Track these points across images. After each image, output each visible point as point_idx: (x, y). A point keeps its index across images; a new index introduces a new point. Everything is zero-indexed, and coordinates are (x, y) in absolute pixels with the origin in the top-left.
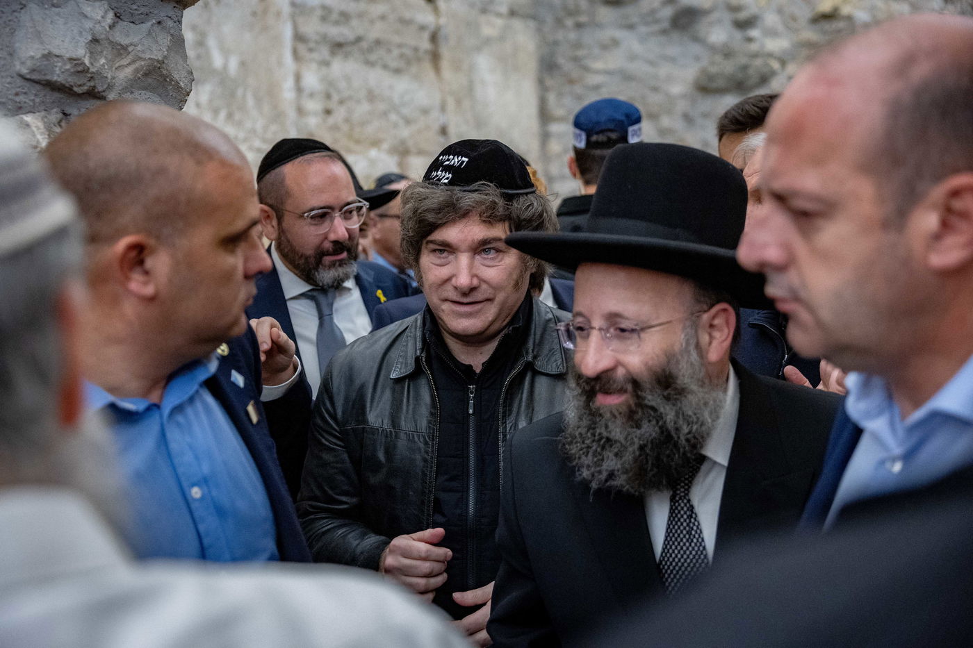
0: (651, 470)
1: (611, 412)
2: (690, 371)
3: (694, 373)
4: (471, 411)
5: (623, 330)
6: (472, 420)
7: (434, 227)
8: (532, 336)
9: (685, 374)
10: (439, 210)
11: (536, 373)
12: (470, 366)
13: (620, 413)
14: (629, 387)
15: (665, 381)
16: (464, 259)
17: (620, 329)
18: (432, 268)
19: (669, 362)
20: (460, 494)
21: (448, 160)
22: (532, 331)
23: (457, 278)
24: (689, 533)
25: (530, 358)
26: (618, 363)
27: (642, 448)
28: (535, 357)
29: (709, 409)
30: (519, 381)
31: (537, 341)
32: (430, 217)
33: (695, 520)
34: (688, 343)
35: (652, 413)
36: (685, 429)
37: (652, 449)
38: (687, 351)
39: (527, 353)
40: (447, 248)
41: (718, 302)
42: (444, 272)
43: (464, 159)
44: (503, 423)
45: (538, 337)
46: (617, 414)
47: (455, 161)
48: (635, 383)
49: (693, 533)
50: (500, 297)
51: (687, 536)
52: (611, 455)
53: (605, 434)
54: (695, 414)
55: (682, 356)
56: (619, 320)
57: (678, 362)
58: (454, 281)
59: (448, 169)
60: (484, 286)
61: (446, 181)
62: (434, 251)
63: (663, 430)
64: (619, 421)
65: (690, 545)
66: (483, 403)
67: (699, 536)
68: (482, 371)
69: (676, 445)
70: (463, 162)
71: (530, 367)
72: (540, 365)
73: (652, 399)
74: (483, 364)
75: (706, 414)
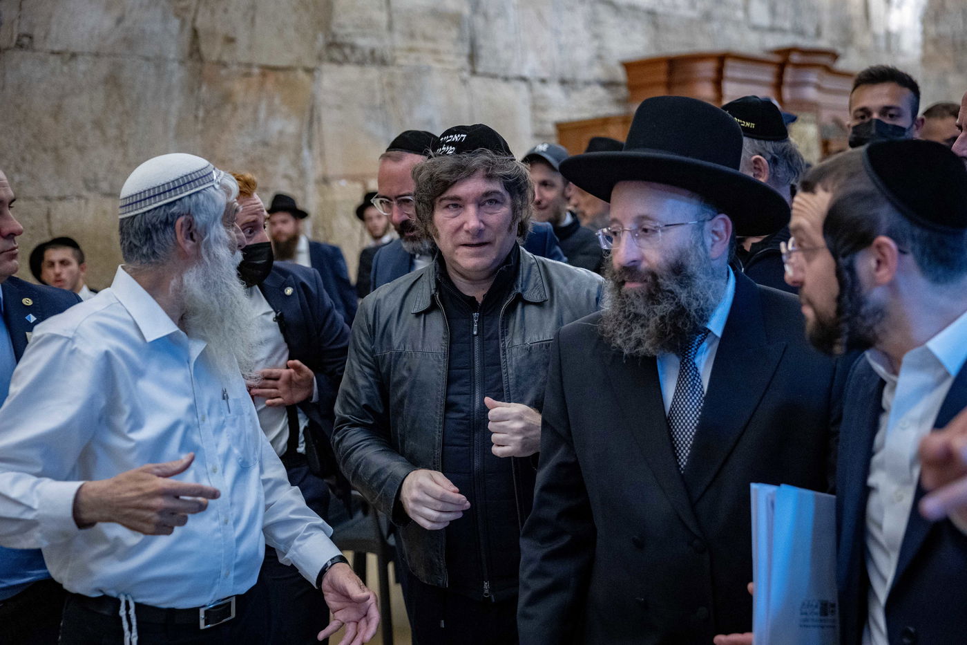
0: (669, 334)
1: (635, 293)
2: (698, 262)
3: (700, 264)
4: (475, 333)
5: (645, 230)
6: (476, 339)
7: (447, 185)
8: (521, 276)
9: (693, 265)
10: (451, 172)
11: (526, 303)
12: (473, 298)
13: (642, 294)
14: (649, 278)
15: (678, 270)
16: (471, 209)
17: (644, 229)
18: (444, 220)
19: (681, 256)
20: (468, 396)
21: (449, 139)
22: (521, 271)
23: (468, 223)
24: (694, 386)
25: (519, 290)
26: (643, 258)
27: (662, 318)
28: (523, 291)
29: (711, 290)
30: (511, 309)
31: (524, 279)
32: (445, 177)
33: (698, 378)
34: (697, 242)
35: (670, 295)
36: (695, 304)
37: (671, 319)
38: (695, 247)
39: (517, 287)
40: (458, 204)
41: (719, 213)
42: (456, 222)
43: (462, 135)
44: (502, 341)
45: (525, 276)
46: (640, 295)
47: (456, 138)
48: (654, 275)
49: (696, 387)
50: (499, 239)
51: (691, 389)
52: (638, 326)
53: (633, 310)
54: (702, 293)
55: (691, 251)
56: (645, 222)
57: (688, 256)
58: (465, 227)
59: (452, 144)
60: (488, 230)
61: (451, 152)
62: (447, 207)
63: (678, 305)
64: (641, 300)
65: (693, 395)
66: (485, 326)
67: (701, 390)
68: (483, 302)
69: (688, 316)
70: (463, 138)
71: (519, 298)
72: (527, 296)
73: (669, 284)
74: (484, 296)
75: (710, 293)
